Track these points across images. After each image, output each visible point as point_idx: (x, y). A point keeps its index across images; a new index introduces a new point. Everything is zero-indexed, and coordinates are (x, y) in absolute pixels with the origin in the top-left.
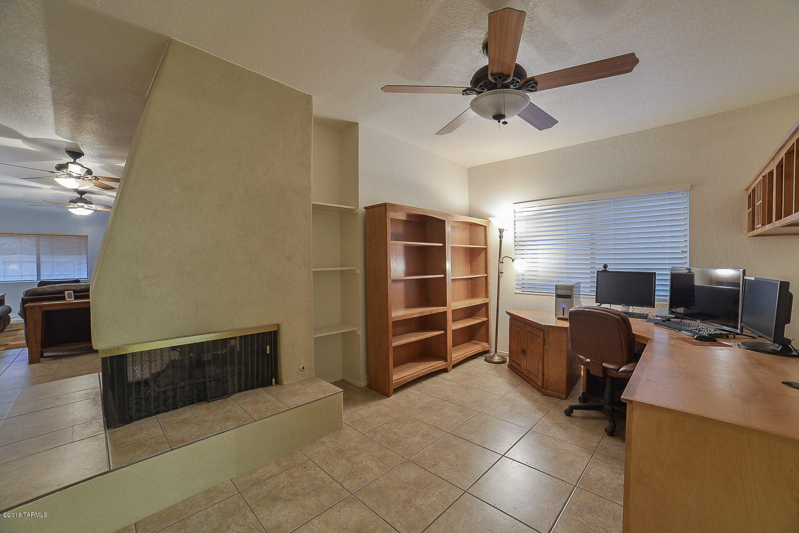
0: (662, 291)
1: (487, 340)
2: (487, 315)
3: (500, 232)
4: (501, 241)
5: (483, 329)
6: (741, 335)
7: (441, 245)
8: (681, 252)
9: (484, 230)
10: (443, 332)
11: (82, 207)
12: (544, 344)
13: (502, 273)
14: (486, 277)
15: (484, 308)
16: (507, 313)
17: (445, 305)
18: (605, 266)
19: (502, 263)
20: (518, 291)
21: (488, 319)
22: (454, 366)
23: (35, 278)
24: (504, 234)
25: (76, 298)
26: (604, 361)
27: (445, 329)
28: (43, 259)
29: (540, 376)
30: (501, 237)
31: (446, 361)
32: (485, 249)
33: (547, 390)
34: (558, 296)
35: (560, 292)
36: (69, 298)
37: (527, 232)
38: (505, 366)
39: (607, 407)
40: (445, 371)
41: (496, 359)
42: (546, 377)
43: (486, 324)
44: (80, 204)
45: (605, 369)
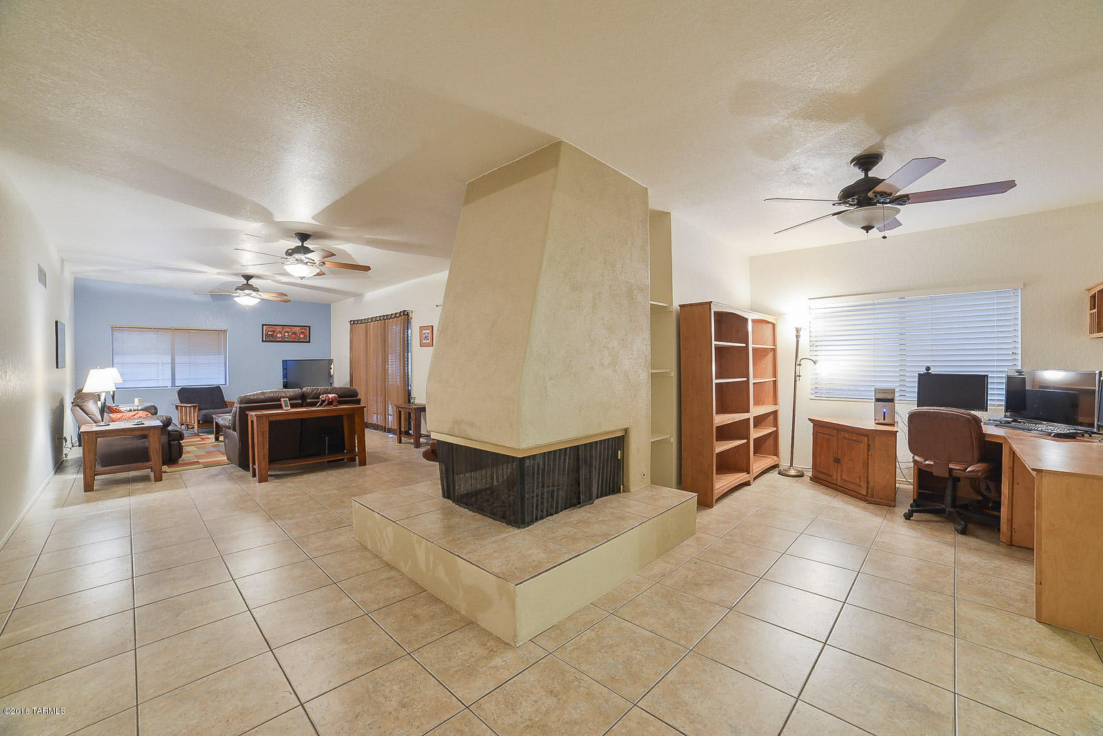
0: (996, 396)
1: (776, 453)
2: (776, 424)
3: (797, 331)
4: (798, 341)
5: (770, 441)
6: (1098, 434)
7: (744, 345)
8: (1011, 353)
9: (772, 328)
10: (746, 441)
11: (248, 295)
12: (868, 450)
13: (800, 376)
14: (775, 382)
15: (772, 417)
16: (809, 419)
17: (748, 411)
18: (928, 369)
19: (800, 365)
20: (813, 397)
21: (777, 428)
22: (755, 479)
23: (169, 384)
24: (801, 333)
25: (293, 406)
26: (950, 461)
27: (748, 438)
28: (178, 359)
29: (863, 484)
30: (797, 337)
31: (749, 473)
32: (774, 350)
33: (873, 497)
34: (877, 400)
35: (880, 396)
36: (286, 406)
37: (826, 331)
38: (807, 479)
39: (949, 509)
40: (747, 484)
41: (792, 472)
42: (871, 484)
43: (775, 435)
44: (247, 292)
45: (951, 470)
